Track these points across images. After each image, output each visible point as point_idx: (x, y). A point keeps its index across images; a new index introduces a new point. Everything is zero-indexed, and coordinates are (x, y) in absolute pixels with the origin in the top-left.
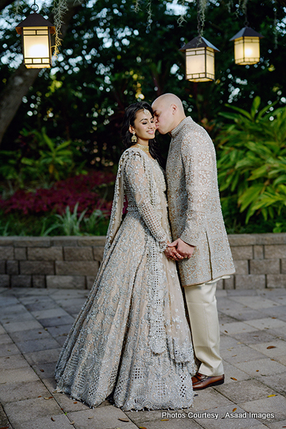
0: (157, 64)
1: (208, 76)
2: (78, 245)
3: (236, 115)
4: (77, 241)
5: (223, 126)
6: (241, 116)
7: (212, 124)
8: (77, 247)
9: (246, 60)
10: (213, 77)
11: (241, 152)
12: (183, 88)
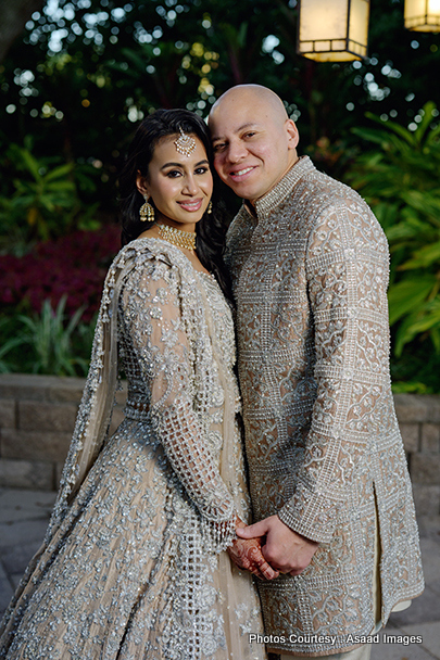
0: (238, 28)
1: (352, 46)
2: (49, 400)
3: (385, 134)
4: (47, 391)
5: (359, 155)
6: (394, 138)
7: (338, 149)
8: (45, 403)
9: (431, 20)
10: (362, 52)
11: (393, 208)
12: (286, 78)
